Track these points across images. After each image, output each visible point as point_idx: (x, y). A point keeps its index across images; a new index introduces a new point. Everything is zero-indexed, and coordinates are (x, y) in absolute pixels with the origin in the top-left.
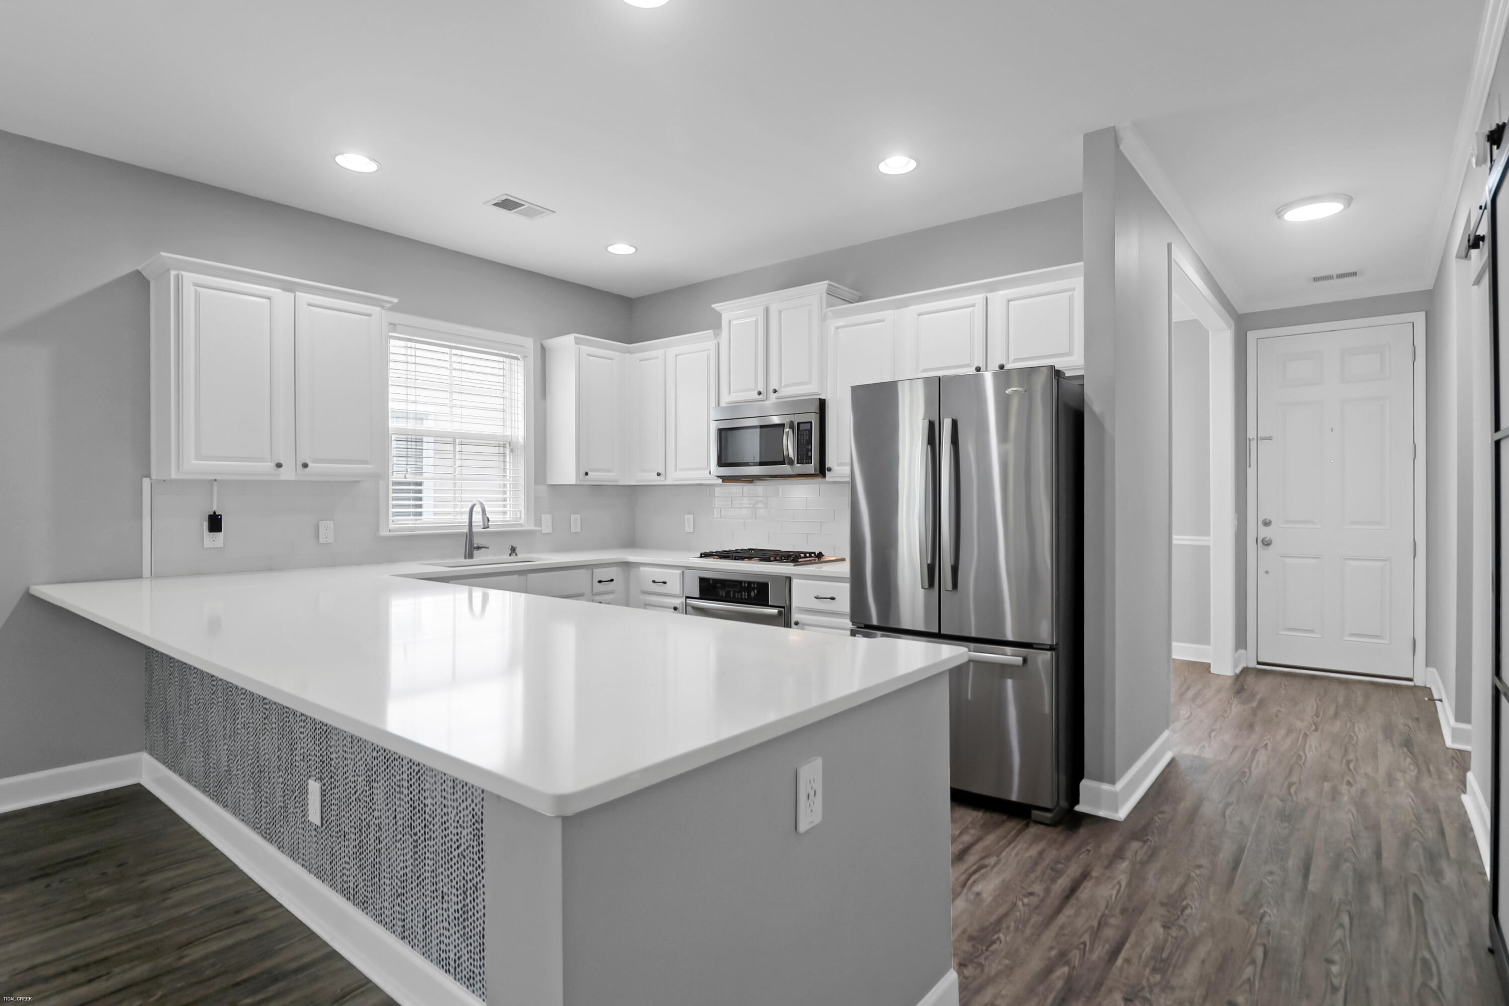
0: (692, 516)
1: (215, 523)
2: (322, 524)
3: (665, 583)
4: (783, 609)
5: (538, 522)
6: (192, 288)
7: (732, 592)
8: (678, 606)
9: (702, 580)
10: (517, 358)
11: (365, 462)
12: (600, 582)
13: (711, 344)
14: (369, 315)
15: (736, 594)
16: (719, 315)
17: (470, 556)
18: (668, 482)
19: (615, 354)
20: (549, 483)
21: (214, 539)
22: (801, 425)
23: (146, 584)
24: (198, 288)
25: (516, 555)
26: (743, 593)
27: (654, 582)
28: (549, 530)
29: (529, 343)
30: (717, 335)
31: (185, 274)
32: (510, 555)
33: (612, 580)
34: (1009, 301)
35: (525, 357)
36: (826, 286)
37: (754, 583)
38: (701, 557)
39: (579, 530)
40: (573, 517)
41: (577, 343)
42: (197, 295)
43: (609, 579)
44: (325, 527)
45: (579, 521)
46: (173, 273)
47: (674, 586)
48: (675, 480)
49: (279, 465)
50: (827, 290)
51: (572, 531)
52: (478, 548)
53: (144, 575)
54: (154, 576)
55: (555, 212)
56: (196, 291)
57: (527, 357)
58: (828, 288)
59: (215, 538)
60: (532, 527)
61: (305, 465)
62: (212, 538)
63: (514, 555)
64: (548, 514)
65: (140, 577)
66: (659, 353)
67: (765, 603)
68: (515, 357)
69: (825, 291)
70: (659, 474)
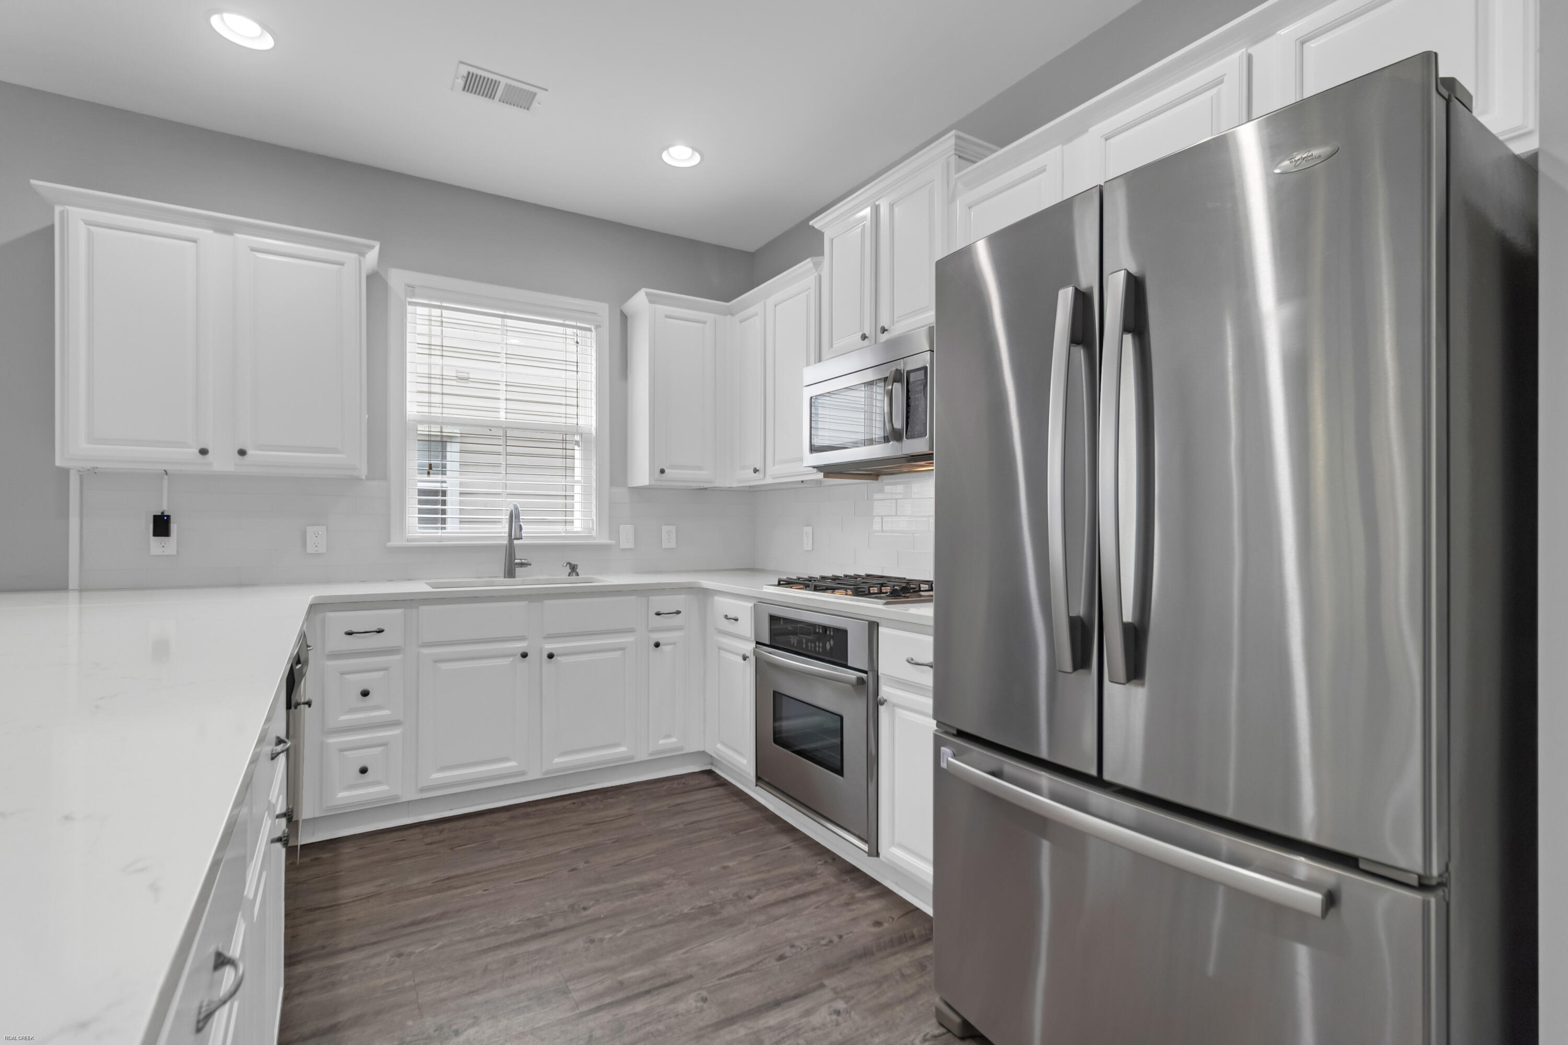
0: (811, 528)
1: (161, 526)
2: (310, 530)
3: (736, 620)
4: (866, 675)
5: (614, 532)
6: (83, 228)
7: (804, 641)
8: (747, 654)
9: (773, 619)
10: (590, 330)
11: (335, 450)
12: (658, 614)
13: (811, 280)
14: (342, 264)
15: (809, 644)
16: (819, 235)
17: (510, 573)
18: (768, 481)
19: (709, 317)
20: (630, 486)
21: (163, 545)
22: (912, 375)
23: (73, 596)
24: (91, 228)
25: (577, 575)
26: (817, 644)
27: (726, 617)
28: (630, 545)
29: (603, 309)
30: (817, 265)
31: (70, 208)
32: (569, 575)
33: (678, 612)
34: (1303, 43)
35: (597, 327)
36: (952, 141)
37: (830, 628)
38: (779, 584)
39: (673, 545)
40: (665, 529)
41: (651, 302)
42: (90, 238)
43: (674, 611)
44: (315, 534)
45: (673, 536)
46: (58, 209)
47: (746, 626)
48: (774, 478)
49: (204, 452)
50: (956, 150)
51: (663, 547)
52: (522, 565)
53: (71, 587)
54: (82, 590)
55: (546, 90)
56: (89, 230)
57: (600, 326)
58: (956, 145)
59: (165, 544)
60: (605, 540)
61: (242, 453)
62: (161, 544)
63: (574, 573)
64: (632, 524)
65: (62, 587)
66: (757, 308)
67: (844, 663)
68: (588, 328)
69: (953, 152)
70: (756, 471)
